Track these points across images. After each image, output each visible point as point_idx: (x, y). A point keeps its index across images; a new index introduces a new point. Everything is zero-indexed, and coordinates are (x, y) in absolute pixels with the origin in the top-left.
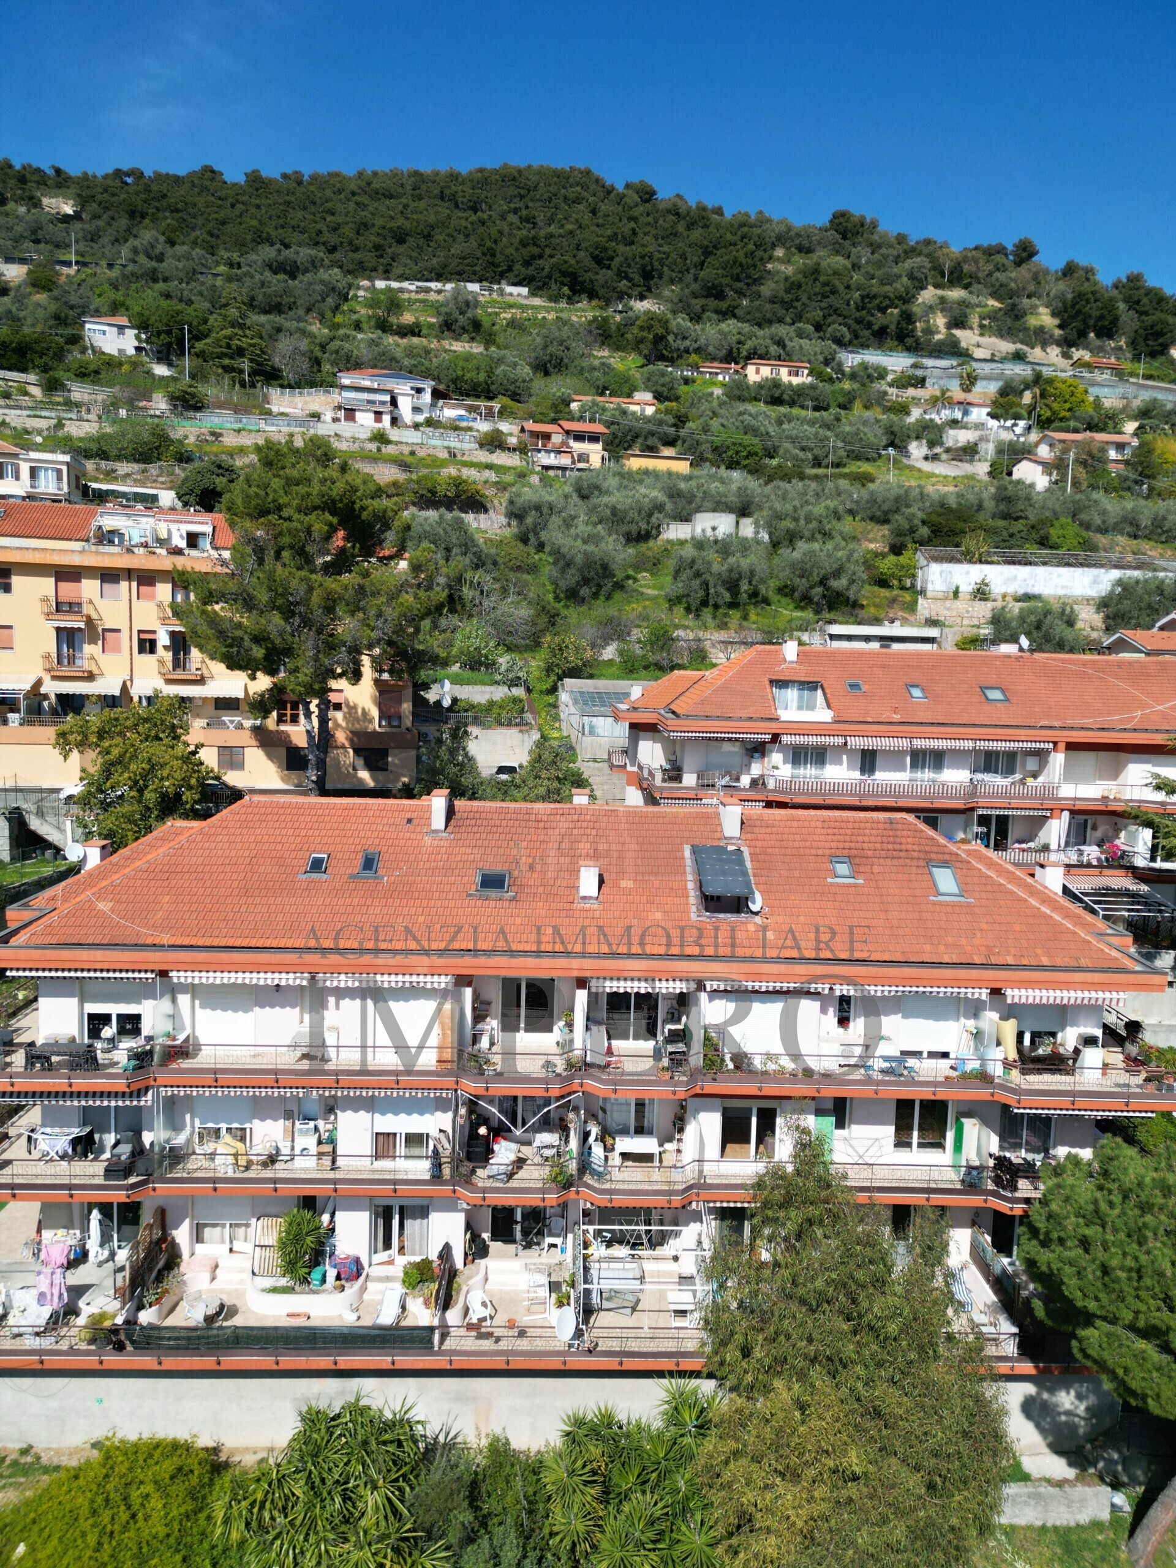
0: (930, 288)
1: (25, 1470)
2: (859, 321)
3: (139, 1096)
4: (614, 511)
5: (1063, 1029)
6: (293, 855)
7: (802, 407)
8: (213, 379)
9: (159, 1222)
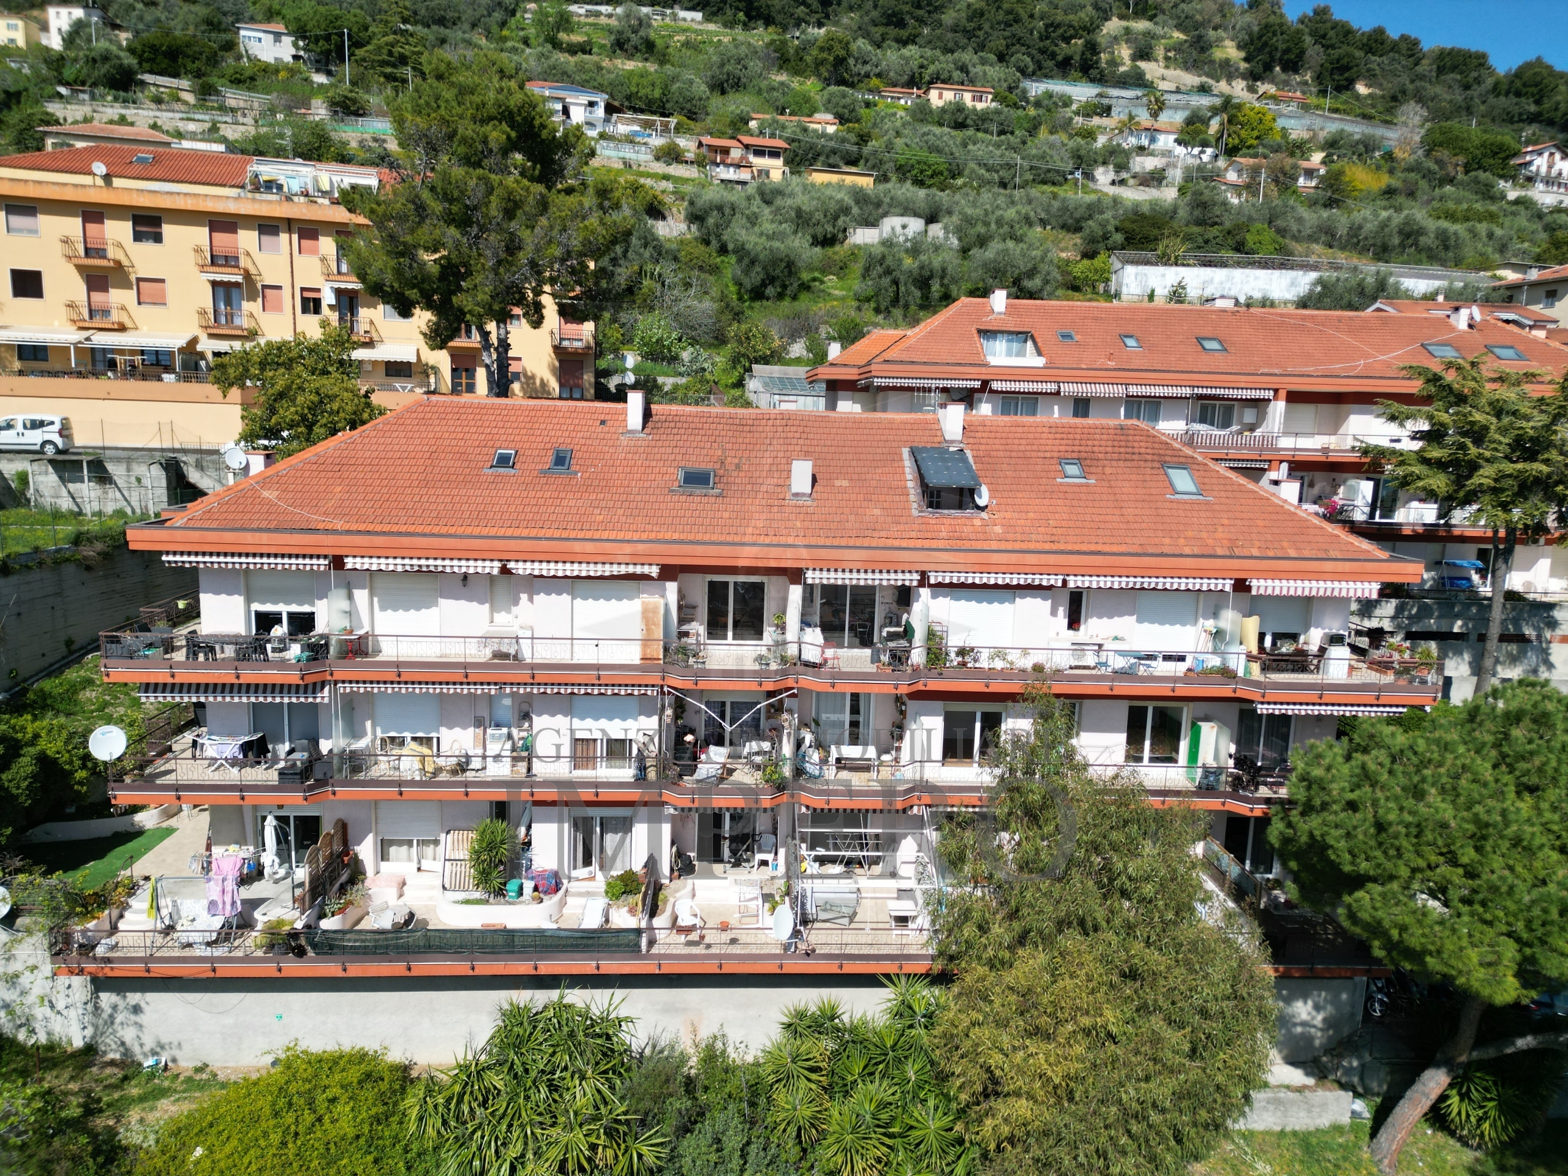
0: (1115, 19)
1: (202, 1086)
2: (1042, 51)
3: (314, 692)
4: (799, 212)
5: (1306, 630)
6: (477, 451)
7: (986, 131)
8: (375, 88)
9: (340, 833)
